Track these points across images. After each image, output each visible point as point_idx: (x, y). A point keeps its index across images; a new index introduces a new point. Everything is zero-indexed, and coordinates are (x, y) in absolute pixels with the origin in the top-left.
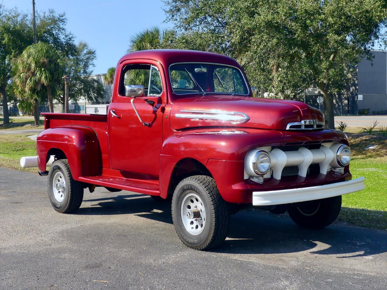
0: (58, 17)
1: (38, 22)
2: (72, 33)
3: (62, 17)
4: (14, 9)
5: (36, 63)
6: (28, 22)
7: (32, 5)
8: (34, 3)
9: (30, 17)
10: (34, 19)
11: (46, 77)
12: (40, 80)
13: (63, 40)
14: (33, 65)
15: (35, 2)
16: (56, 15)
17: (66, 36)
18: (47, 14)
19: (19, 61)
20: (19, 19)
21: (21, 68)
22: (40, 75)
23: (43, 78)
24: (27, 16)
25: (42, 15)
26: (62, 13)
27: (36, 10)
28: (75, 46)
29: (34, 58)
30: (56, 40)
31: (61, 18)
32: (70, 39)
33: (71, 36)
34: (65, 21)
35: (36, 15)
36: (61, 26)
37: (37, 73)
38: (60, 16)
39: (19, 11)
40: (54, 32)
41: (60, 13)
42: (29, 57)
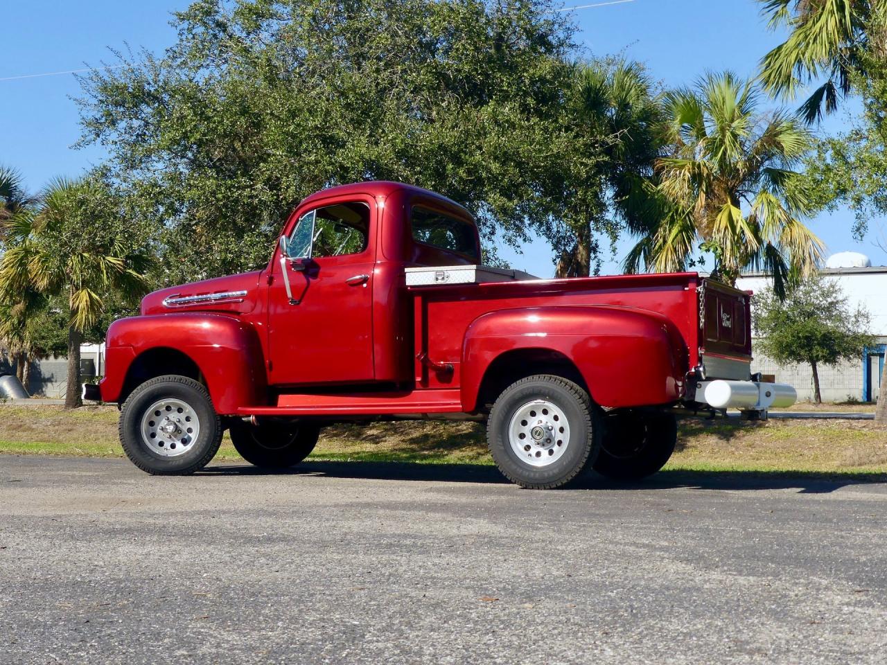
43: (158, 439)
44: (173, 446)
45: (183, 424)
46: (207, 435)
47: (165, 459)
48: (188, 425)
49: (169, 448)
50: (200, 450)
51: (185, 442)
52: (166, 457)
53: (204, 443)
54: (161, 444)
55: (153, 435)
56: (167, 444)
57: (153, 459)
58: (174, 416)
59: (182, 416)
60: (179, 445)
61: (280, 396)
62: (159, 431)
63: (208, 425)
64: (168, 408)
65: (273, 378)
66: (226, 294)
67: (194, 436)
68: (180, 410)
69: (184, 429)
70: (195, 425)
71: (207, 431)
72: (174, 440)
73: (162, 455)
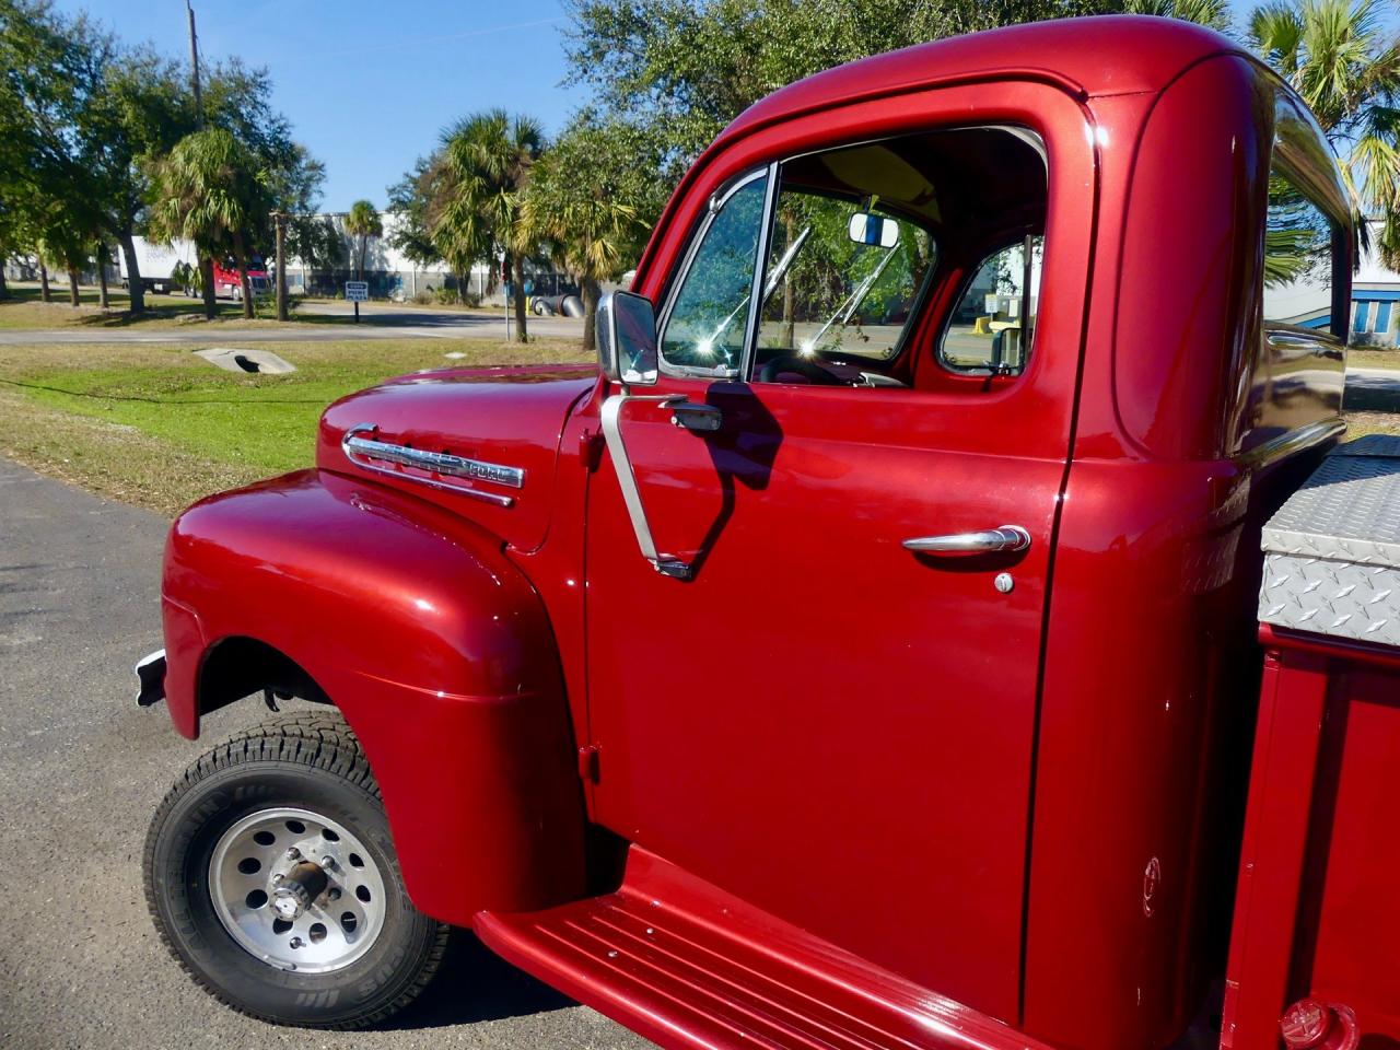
0: (252, 75)
1: (205, 83)
2: (284, 116)
3: (261, 76)
4: (147, 45)
5: (206, 176)
6: (181, 81)
7: (190, 41)
8: (194, 37)
9: (185, 70)
10: (196, 76)
11: (233, 214)
12: (217, 217)
13: (265, 131)
14: (200, 182)
15: (197, 33)
16: (248, 73)
17: (272, 122)
18: (226, 67)
19: (164, 169)
20: (160, 70)
21: (168, 185)
22: (216, 205)
23: (226, 213)
24: (178, 65)
25: (213, 67)
26: (262, 69)
27: (199, 54)
28: (292, 146)
29: (200, 164)
30: (248, 130)
31: (259, 80)
32: (282, 129)
33: (282, 123)
34: (267, 86)
35: (199, 65)
36: (260, 98)
37: (209, 201)
38: (255, 74)
39: (159, 52)
40: (243, 111)
41: (255, 68)
42: (188, 160)
44: (318, 933)
45: (342, 874)
47: (287, 982)
48: (359, 876)
49: (305, 938)
51: (350, 924)
52: (290, 973)
54: (282, 925)
55: (257, 898)
58: (313, 845)
59: (341, 849)
60: (335, 935)
62: (273, 888)
64: (295, 827)
67: (373, 914)
68: (330, 835)
69: (349, 887)
72: (320, 917)
73: (279, 966)
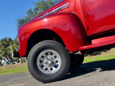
43: (45, 68)
44: (51, 69)
45: (53, 60)
46: (65, 62)
47: (50, 75)
48: (56, 59)
49: (50, 70)
50: (63, 69)
51: (56, 67)
52: (50, 74)
53: (65, 66)
54: (46, 69)
55: (42, 66)
56: (49, 69)
57: (45, 77)
58: (49, 57)
59: (53, 56)
60: (54, 69)
61: (92, 41)
62: (44, 64)
63: (65, 58)
64: (47, 54)
65: (89, 33)
66: (60, 7)
67: (59, 64)
68: (52, 54)
69: (55, 61)
70: (59, 59)
71: (65, 60)
72: (51, 67)
73: (48, 74)
